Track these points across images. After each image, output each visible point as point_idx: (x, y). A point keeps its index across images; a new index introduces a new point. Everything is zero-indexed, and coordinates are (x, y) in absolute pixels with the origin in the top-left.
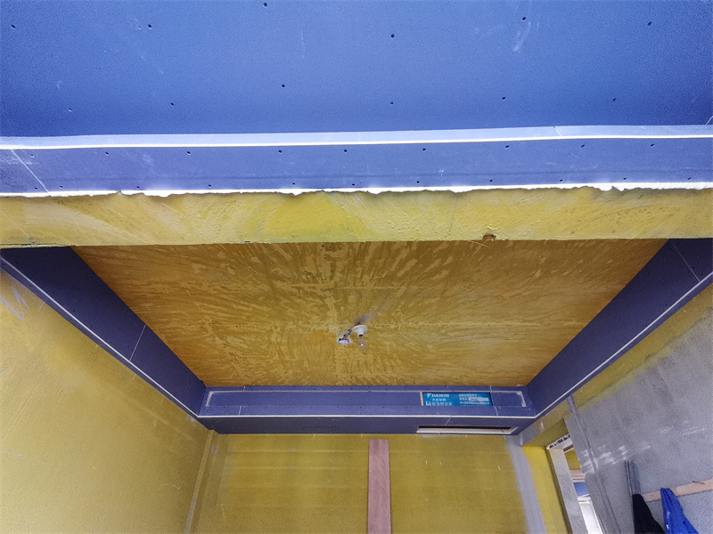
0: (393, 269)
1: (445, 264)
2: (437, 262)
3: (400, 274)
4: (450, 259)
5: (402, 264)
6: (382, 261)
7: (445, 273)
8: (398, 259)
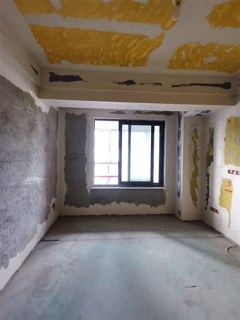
0: (139, 43)
1: (114, 44)
2: (118, 45)
3: (136, 39)
4: (113, 46)
5: (135, 45)
6: (144, 47)
7: (113, 39)
8: (136, 48)
